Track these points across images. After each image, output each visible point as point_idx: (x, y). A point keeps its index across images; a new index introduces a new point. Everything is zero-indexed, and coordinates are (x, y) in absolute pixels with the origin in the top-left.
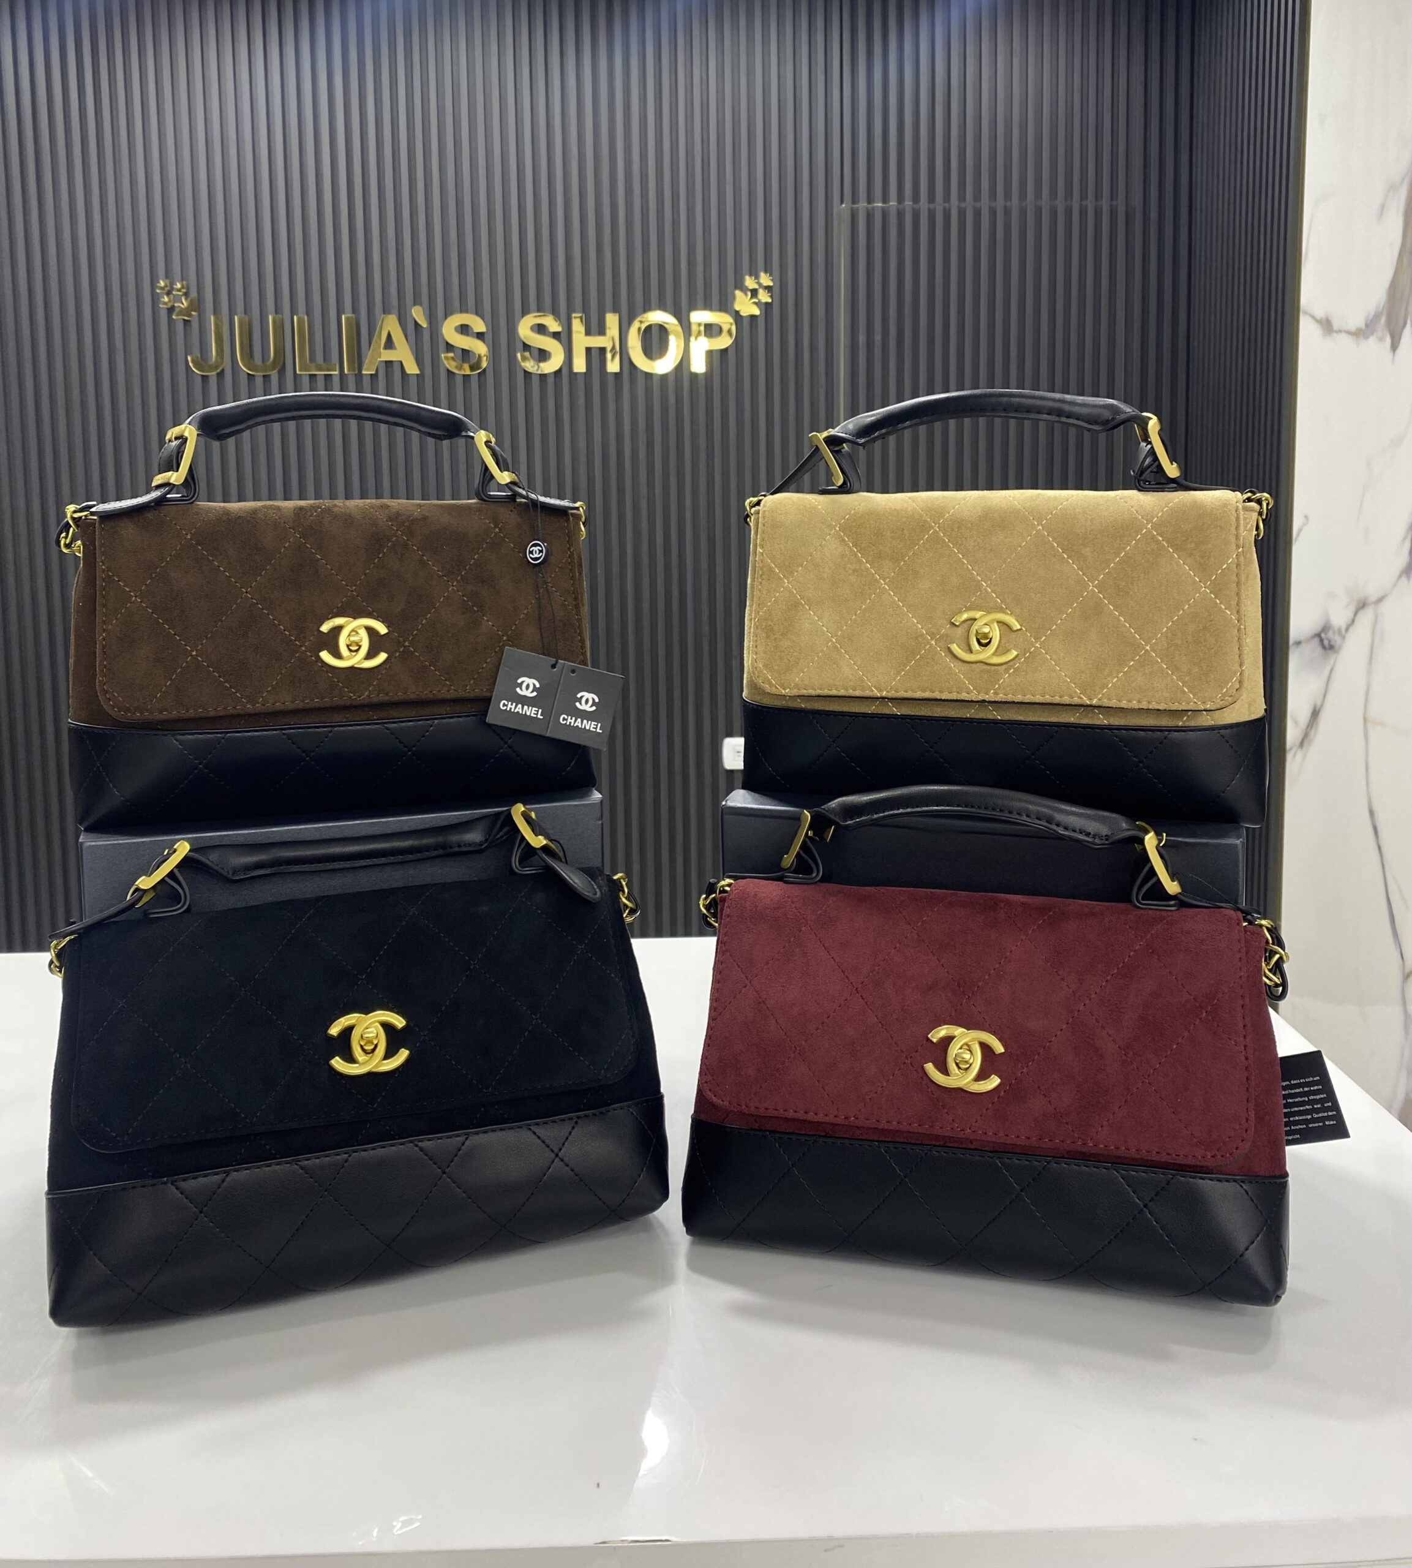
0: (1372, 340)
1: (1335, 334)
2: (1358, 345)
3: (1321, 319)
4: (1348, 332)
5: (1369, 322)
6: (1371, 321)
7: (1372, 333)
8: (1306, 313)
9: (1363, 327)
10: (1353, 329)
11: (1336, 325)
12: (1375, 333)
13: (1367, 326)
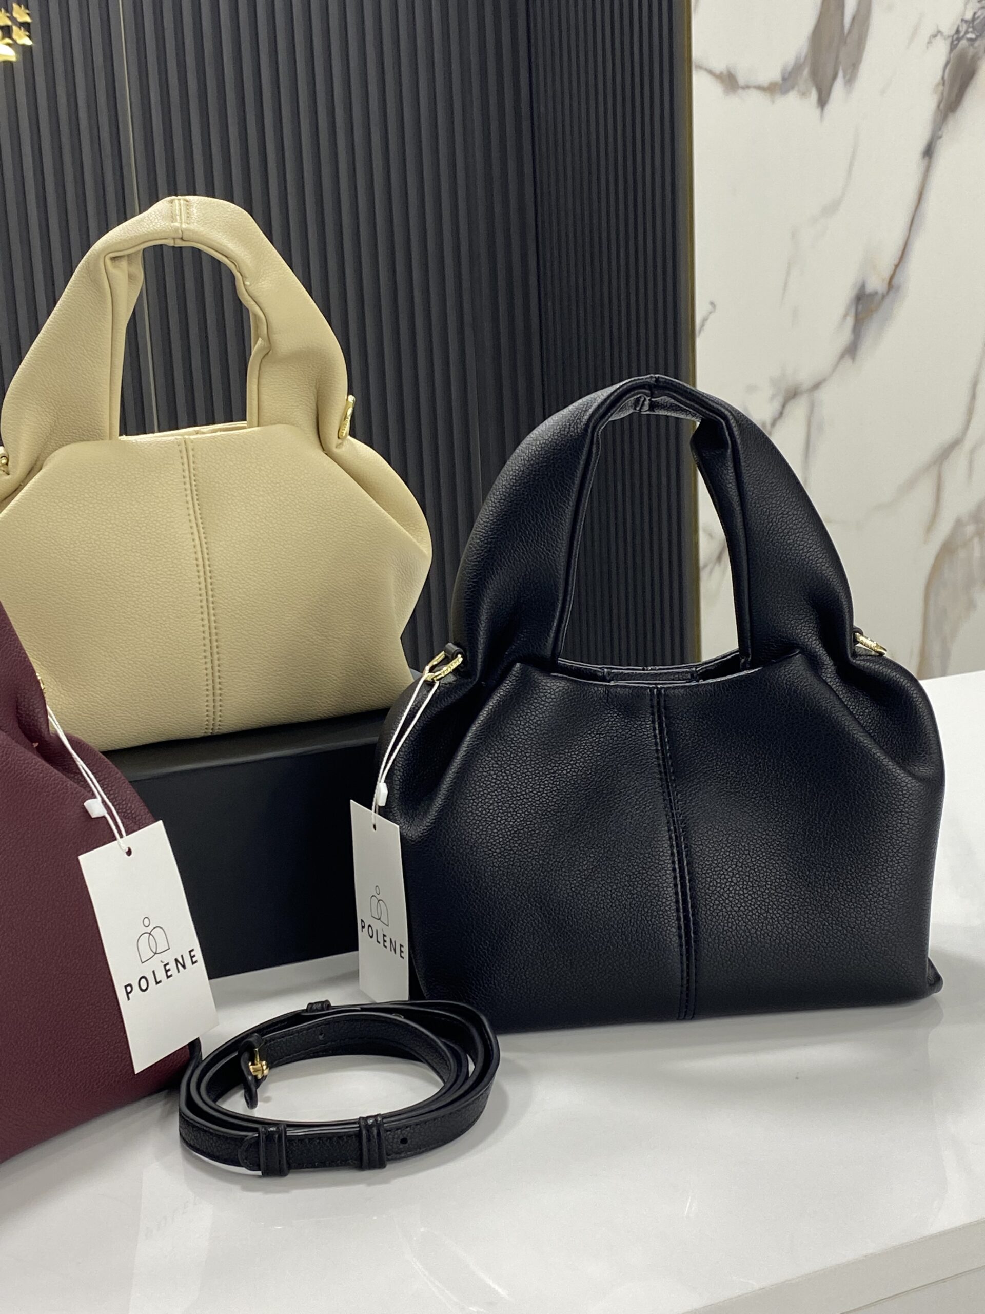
0: (792, 97)
1: (740, 91)
2: (773, 102)
3: (721, 73)
4: (759, 88)
5: (787, 76)
6: (790, 73)
7: (793, 88)
8: (700, 67)
9: (781, 82)
10: (766, 84)
11: (741, 81)
12: (796, 89)
13: (784, 79)
